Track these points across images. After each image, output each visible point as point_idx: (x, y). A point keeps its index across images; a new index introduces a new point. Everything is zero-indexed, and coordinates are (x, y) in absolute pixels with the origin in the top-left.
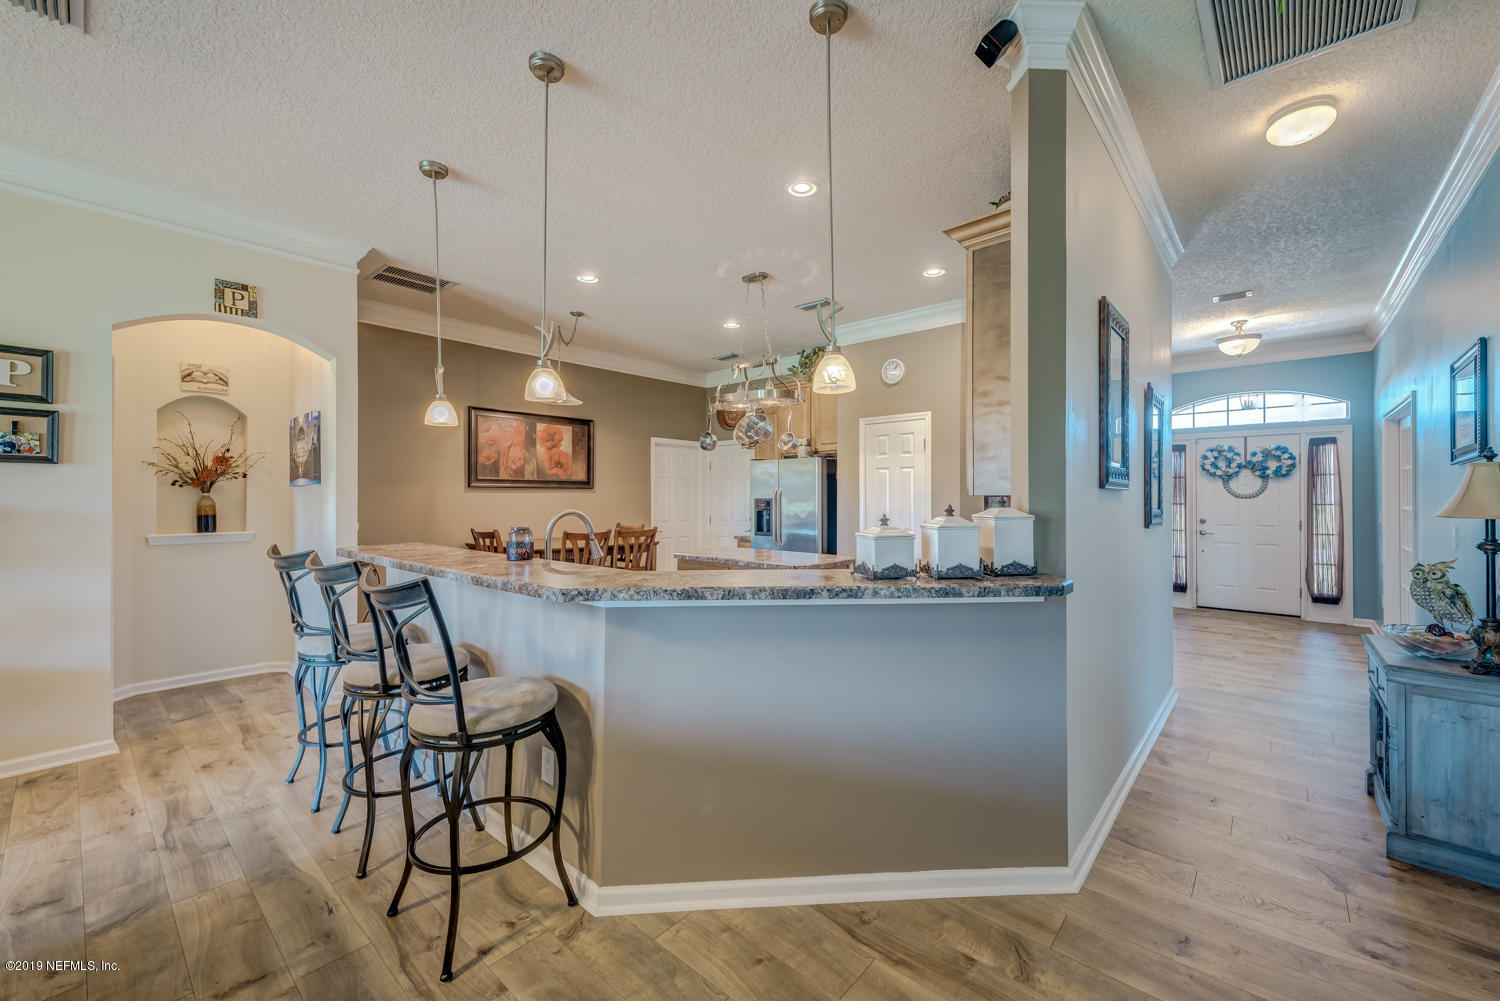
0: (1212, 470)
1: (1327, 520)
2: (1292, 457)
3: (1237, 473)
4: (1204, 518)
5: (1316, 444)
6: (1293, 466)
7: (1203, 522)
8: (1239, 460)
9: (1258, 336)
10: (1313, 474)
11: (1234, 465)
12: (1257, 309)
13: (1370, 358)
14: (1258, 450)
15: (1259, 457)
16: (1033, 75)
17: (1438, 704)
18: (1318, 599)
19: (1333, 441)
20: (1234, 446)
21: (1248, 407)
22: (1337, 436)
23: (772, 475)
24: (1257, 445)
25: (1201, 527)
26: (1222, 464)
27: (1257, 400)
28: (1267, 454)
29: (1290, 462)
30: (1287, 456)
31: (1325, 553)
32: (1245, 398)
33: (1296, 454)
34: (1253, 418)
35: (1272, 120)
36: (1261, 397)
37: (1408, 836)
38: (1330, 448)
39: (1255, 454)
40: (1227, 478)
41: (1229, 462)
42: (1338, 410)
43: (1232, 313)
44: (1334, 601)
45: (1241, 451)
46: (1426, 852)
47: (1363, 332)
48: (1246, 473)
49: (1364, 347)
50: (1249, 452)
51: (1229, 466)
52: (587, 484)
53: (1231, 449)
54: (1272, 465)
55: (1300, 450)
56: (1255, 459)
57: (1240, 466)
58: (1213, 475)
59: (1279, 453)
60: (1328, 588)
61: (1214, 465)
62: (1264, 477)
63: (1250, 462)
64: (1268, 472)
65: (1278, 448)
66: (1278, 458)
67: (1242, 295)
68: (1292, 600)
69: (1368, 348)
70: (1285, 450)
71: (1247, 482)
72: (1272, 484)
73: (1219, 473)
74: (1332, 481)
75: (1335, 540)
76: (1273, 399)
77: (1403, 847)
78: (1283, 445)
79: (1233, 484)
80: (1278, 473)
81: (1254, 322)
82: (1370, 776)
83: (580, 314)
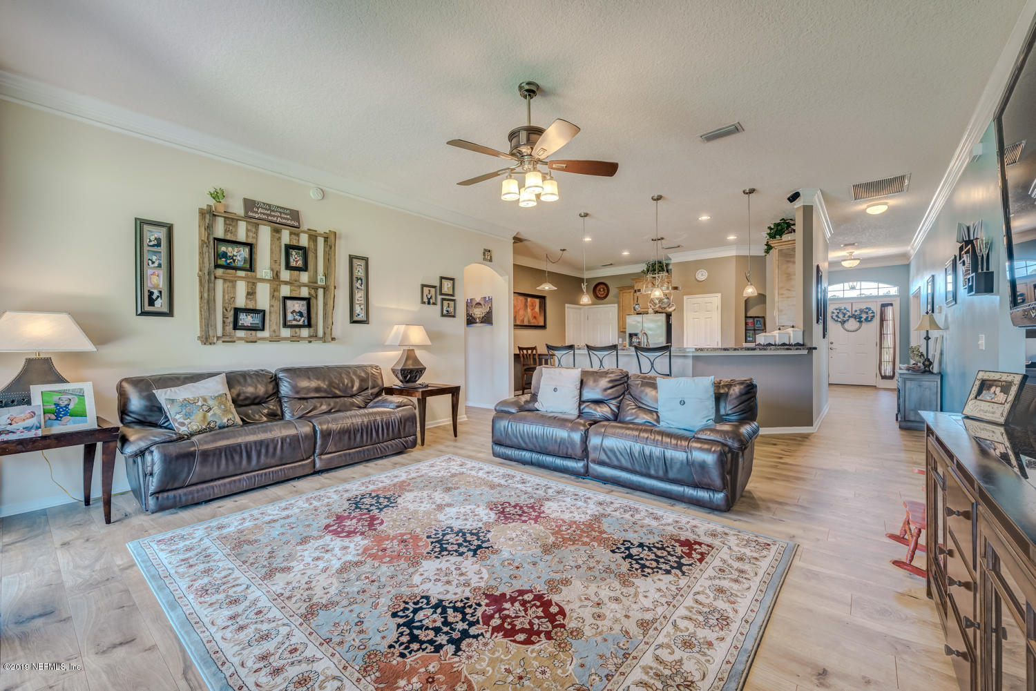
0: (836, 319)
1: (889, 342)
2: (873, 313)
3: (848, 320)
4: (833, 341)
5: (884, 306)
6: (873, 316)
7: (832, 343)
8: (849, 314)
9: (858, 259)
10: (882, 320)
11: (846, 316)
12: (859, 247)
13: (908, 266)
14: (857, 309)
15: (858, 313)
16: (805, 207)
17: (913, 382)
18: (884, 377)
19: (891, 305)
20: (847, 307)
21: (853, 288)
22: (893, 303)
23: (639, 322)
24: (857, 307)
25: (831, 346)
26: (841, 316)
27: (857, 285)
28: (862, 311)
29: (872, 315)
30: (871, 312)
31: (887, 356)
32: (851, 284)
33: (875, 311)
34: (854, 294)
35: (869, 207)
36: (859, 283)
37: (905, 421)
38: (890, 308)
39: (856, 311)
40: (843, 322)
41: (844, 314)
42: (894, 290)
43: (848, 249)
44: (892, 377)
45: (850, 310)
46: (909, 424)
47: (905, 256)
48: (852, 320)
49: (905, 262)
50: (854, 309)
51: (844, 317)
52: (544, 327)
53: (845, 309)
54: (864, 316)
55: (876, 308)
56: (856, 314)
57: (849, 317)
58: (837, 321)
59: (867, 310)
60: (889, 372)
61: (837, 316)
62: (860, 322)
63: (854, 315)
64: (862, 319)
65: (867, 308)
66: (867, 313)
67: (853, 244)
68: (872, 378)
69: (907, 263)
70: (870, 309)
71: (852, 324)
72: (864, 325)
73: (839, 320)
74: (891, 323)
75: (891, 351)
76: (865, 285)
77: (904, 424)
78: (869, 307)
79: (846, 325)
80: (867, 320)
81: (857, 252)
82: (897, 415)
83: (564, 250)
